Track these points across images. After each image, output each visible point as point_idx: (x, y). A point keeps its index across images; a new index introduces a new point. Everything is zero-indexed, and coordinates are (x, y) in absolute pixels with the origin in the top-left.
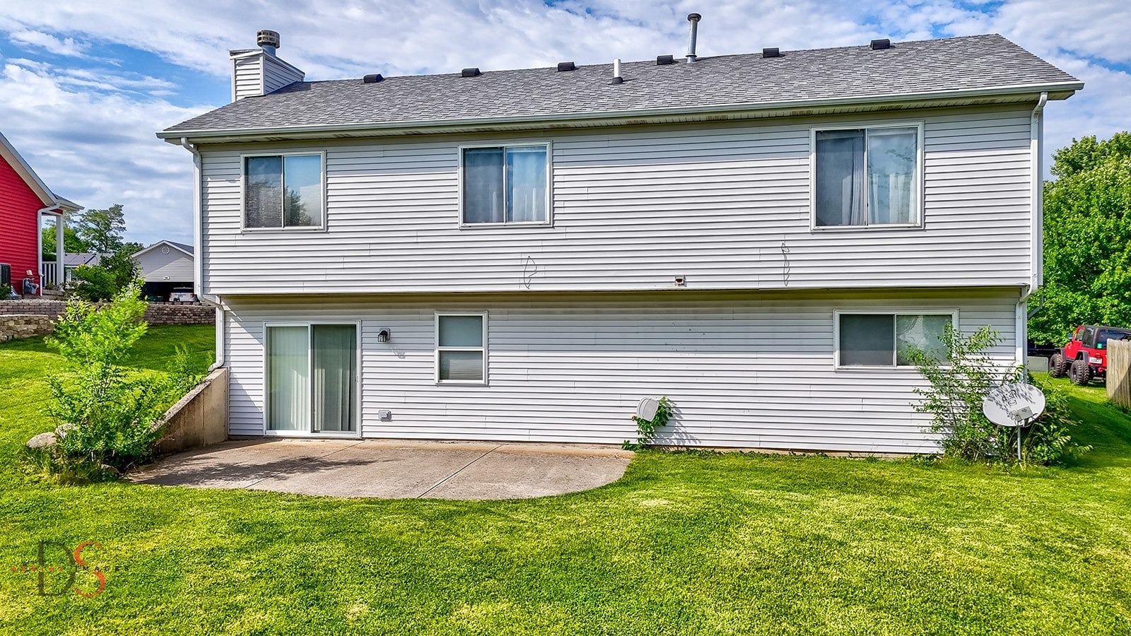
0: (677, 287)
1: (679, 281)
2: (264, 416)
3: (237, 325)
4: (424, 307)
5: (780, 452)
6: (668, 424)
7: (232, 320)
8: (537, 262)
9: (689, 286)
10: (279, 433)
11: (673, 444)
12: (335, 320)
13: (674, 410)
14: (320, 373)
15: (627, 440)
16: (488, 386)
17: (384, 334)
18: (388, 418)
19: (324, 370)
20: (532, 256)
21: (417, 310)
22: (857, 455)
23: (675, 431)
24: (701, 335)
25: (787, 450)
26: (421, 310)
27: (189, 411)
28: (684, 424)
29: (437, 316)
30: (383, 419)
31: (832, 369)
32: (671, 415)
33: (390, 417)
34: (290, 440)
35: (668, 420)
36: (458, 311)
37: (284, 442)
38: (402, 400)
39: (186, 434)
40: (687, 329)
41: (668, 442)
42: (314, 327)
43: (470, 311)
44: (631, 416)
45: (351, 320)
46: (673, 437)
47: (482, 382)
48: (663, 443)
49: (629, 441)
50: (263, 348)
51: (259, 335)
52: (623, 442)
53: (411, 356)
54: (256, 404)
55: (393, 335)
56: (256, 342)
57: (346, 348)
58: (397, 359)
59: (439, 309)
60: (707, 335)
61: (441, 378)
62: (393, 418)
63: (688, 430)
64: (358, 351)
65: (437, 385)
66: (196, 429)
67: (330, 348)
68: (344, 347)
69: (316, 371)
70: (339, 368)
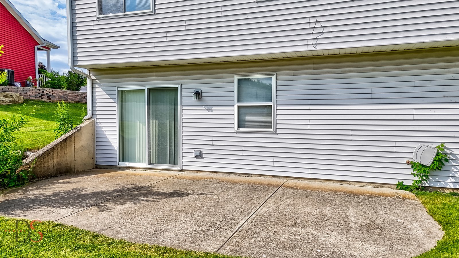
2: (118, 153)
3: (100, 89)
4: (226, 73)
6: (444, 168)
7: (97, 86)
8: (324, 25)
10: (128, 164)
11: (448, 187)
12: (163, 84)
13: (451, 156)
14: (154, 123)
15: (400, 181)
16: (276, 133)
17: (198, 94)
18: (200, 156)
19: (157, 121)
20: (319, 19)
21: (222, 75)
23: (451, 175)
26: (224, 74)
27: (62, 147)
29: (236, 79)
30: (197, 157)
32: (447, 161)
33: (202, 155)
34: (134, 169)
35: (444, 165)
36: (253, 75)
37: (130, 171)
38: (211, 143)
39: (59, 164)
41: (443, 185)
42: (149, 90)
43: (263, 75)
44: (405, 161)
45: (174, 84)
46: (449, 181)
47: (271, 130)
48: (438, 185)
49: (402, 182)
50: (116, 105)
51: (113, 96)
52: (397, 183)
53: (217, 110)
54: (113, 144)
55: (204, 94)
56: (112, 101)
57: (172, 105)
58: (207, 112)
59: (238, 73)
61: (239, 127)
62: (204, 156)
64: (180, 107)
65: (236, 132)
66: (68, 161)
67: (161, 105)
68: (170, 104)
69: (152, 121)
70: (167, 119)
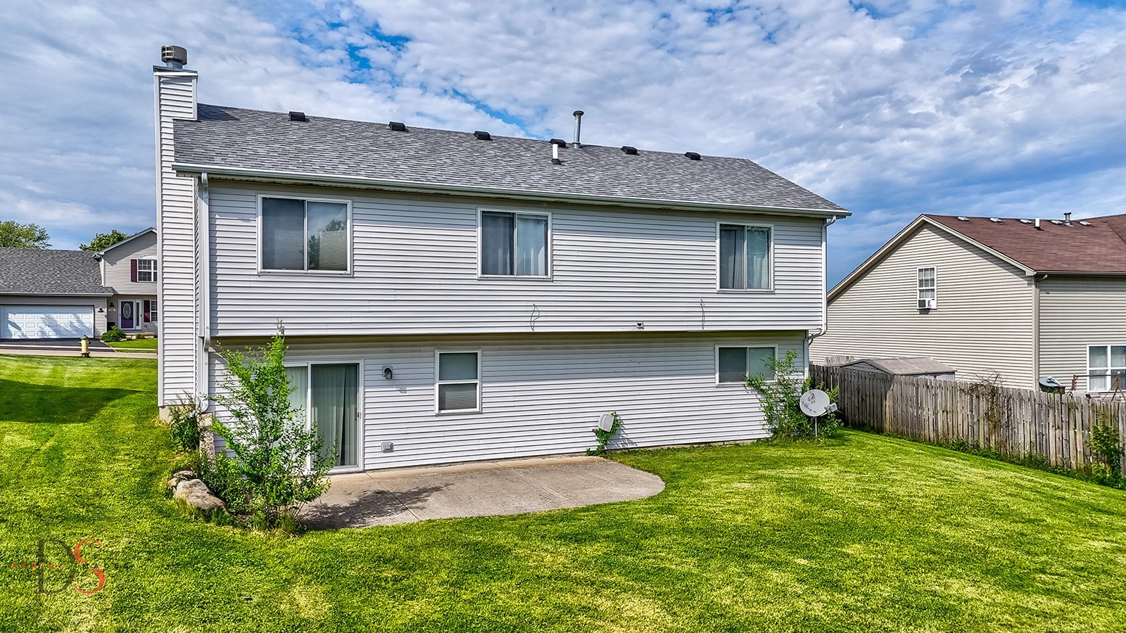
0: (638, 330)
1: (640, 325)
3: (222, 367)
4: (424, 346)
5: (686, 446)
6: (619, 432)
8: (540, 309)
9: (646, 329)
11: (619, 448)
12: (337, 359)
13: (622, 422)
15: (589, 448)
16: (482, 412)
17: (388, 371)
18: (390, 449)
19: (316, 409)
20: (536, 304)
21: (419, 348)
22: (727, 443)
23: (621, 438)
24: (636, 364)
25: (689, 444)
26: (422, 348)
28: (626, 432)
29: (438, 353)
30: (386, 451)
31: (713, 385)
32: (620, 426)
33: (393, 448)
35: (619, 430)
36: (456, 349)
38: (404, 431)
40: (628, 360)
41: (616, 446)
42: (316, 367)
43: (466, 349)
44: (593, 429)
45: (353, 359)
46: (620, 443)
47: (477, 410)
48: (613, 447)
49: (591, 449)
52: (586, 450)
53: (412, 391)
55: (394, 372)
58: (399, 393)
59: (439, 347)
60: (641, 364)
61: (440, 409)
62: (396, 448)
63: (629, 436)
64: (361, 388)
65: (437, 415)
70: (332, 405)
